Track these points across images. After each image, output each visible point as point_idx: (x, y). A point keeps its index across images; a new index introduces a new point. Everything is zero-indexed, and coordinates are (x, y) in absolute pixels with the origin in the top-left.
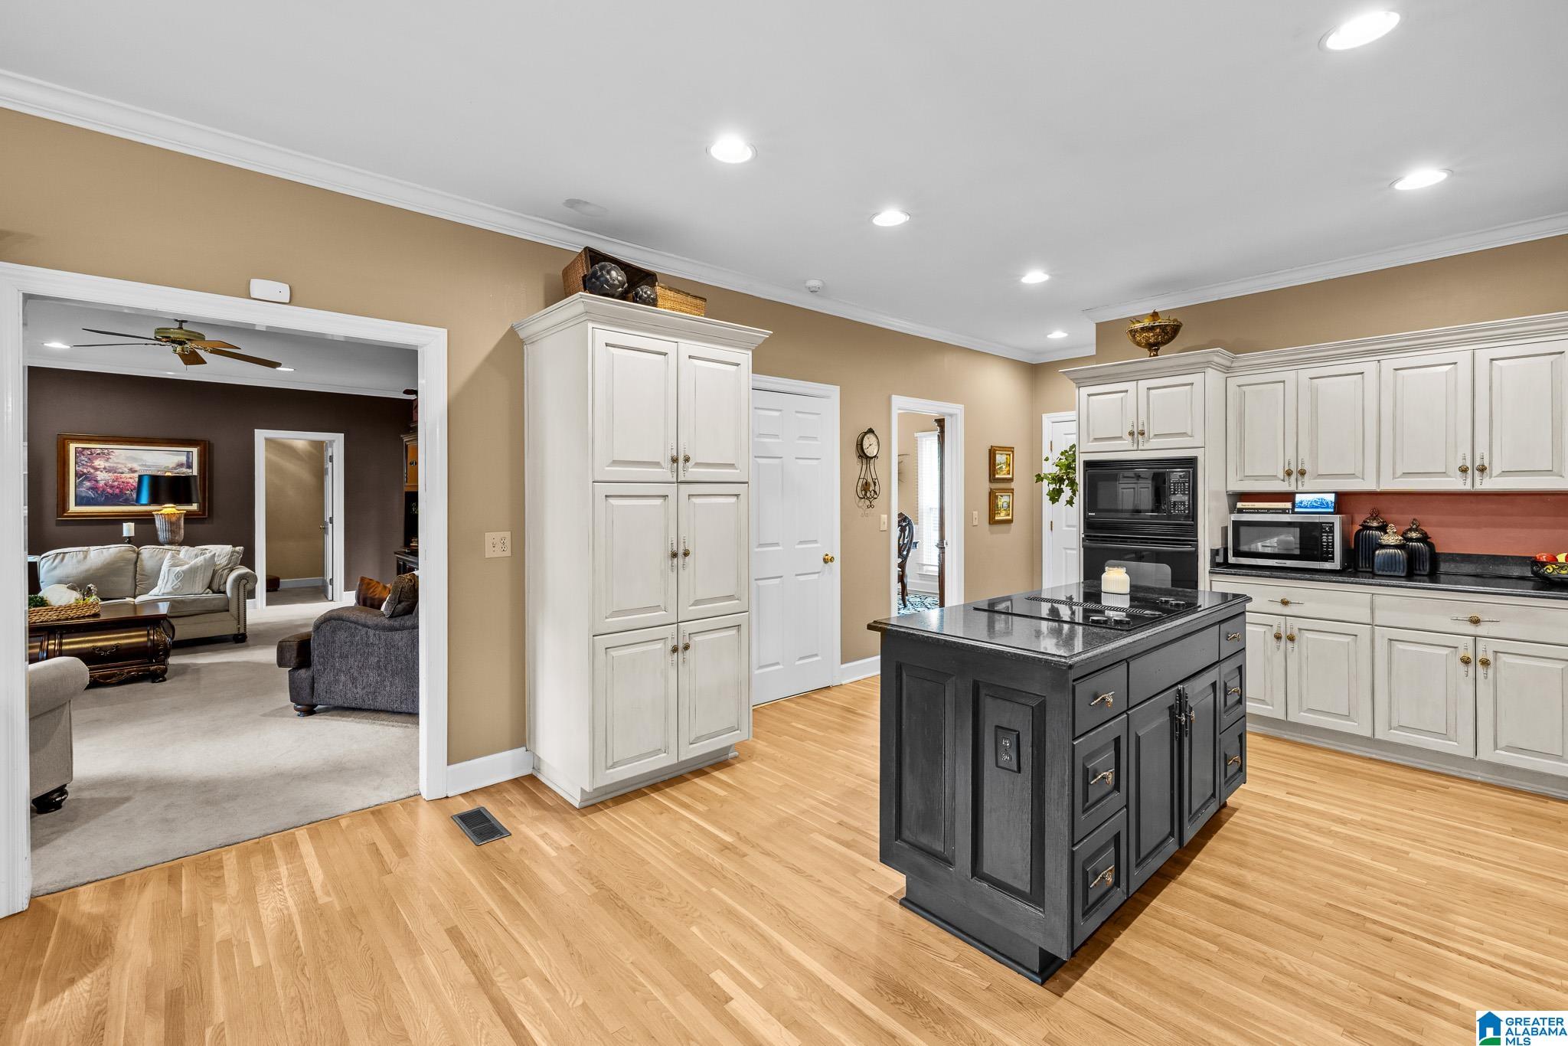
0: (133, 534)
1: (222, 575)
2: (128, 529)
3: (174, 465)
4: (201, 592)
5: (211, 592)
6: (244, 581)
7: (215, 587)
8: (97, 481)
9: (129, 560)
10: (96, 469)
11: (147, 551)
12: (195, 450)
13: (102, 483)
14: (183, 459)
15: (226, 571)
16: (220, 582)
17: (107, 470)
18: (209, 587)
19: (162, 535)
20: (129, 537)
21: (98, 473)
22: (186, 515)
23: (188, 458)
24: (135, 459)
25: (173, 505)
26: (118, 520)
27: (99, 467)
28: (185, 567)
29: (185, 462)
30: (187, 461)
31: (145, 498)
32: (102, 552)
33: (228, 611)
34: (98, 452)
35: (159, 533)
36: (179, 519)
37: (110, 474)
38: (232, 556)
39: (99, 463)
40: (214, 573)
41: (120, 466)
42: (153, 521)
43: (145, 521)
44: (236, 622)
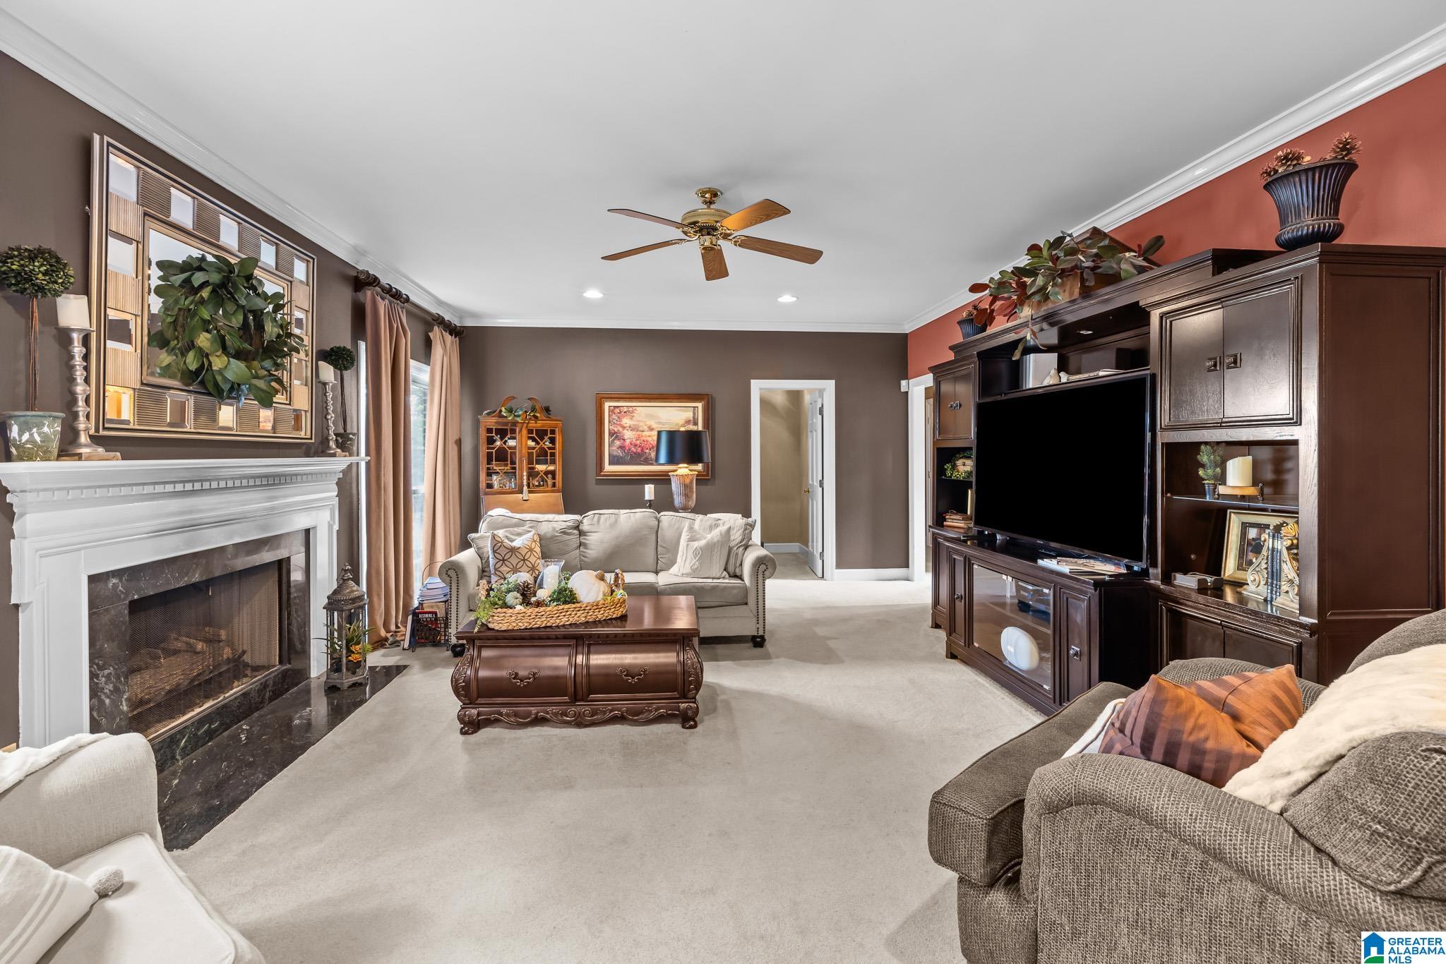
0: (653, 498)
1: (737, 554)
2: (649, 491)
3: (682, 422)
4: (718, 576)
5: (727, 576)
6: (763, 567)
7: (731, 569)
8: (624, 440)
9: (651, 528)
10: (624, 428)
11: (667, 517)
12: (700, 405)
13: (628, 442)
14: (689, 415)
15: (741, 549)
16: (735, 563)
17: (633, 429)
18: (725, 569)
19: (678, 500)
20: (650, 501)
21: (625, 431)
22: (697, 475)
23: (694, 414)
24: (651, 417)
25: (686, 465)
26: (642, 480)
27: (625, 425)
28: (703, 543)
29: (692, 419)
30: (694, 417)
31: (663, 459)
32: (630, 517)
33: (746, 604)
34: (625, 410)
35: (675, 497)
36: (692, 481)
37: (634, 433)
38: (746, 529)
39: (626, 421)
40: (730, 550)
41: (641, 424)
42: (668, 481)
43: (662, 480)
44: (754, 620)
